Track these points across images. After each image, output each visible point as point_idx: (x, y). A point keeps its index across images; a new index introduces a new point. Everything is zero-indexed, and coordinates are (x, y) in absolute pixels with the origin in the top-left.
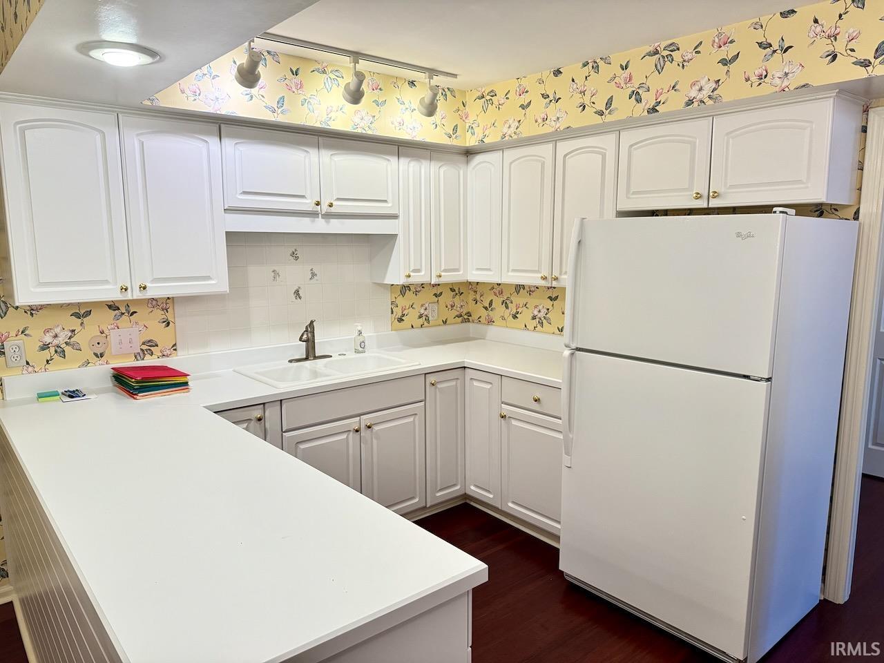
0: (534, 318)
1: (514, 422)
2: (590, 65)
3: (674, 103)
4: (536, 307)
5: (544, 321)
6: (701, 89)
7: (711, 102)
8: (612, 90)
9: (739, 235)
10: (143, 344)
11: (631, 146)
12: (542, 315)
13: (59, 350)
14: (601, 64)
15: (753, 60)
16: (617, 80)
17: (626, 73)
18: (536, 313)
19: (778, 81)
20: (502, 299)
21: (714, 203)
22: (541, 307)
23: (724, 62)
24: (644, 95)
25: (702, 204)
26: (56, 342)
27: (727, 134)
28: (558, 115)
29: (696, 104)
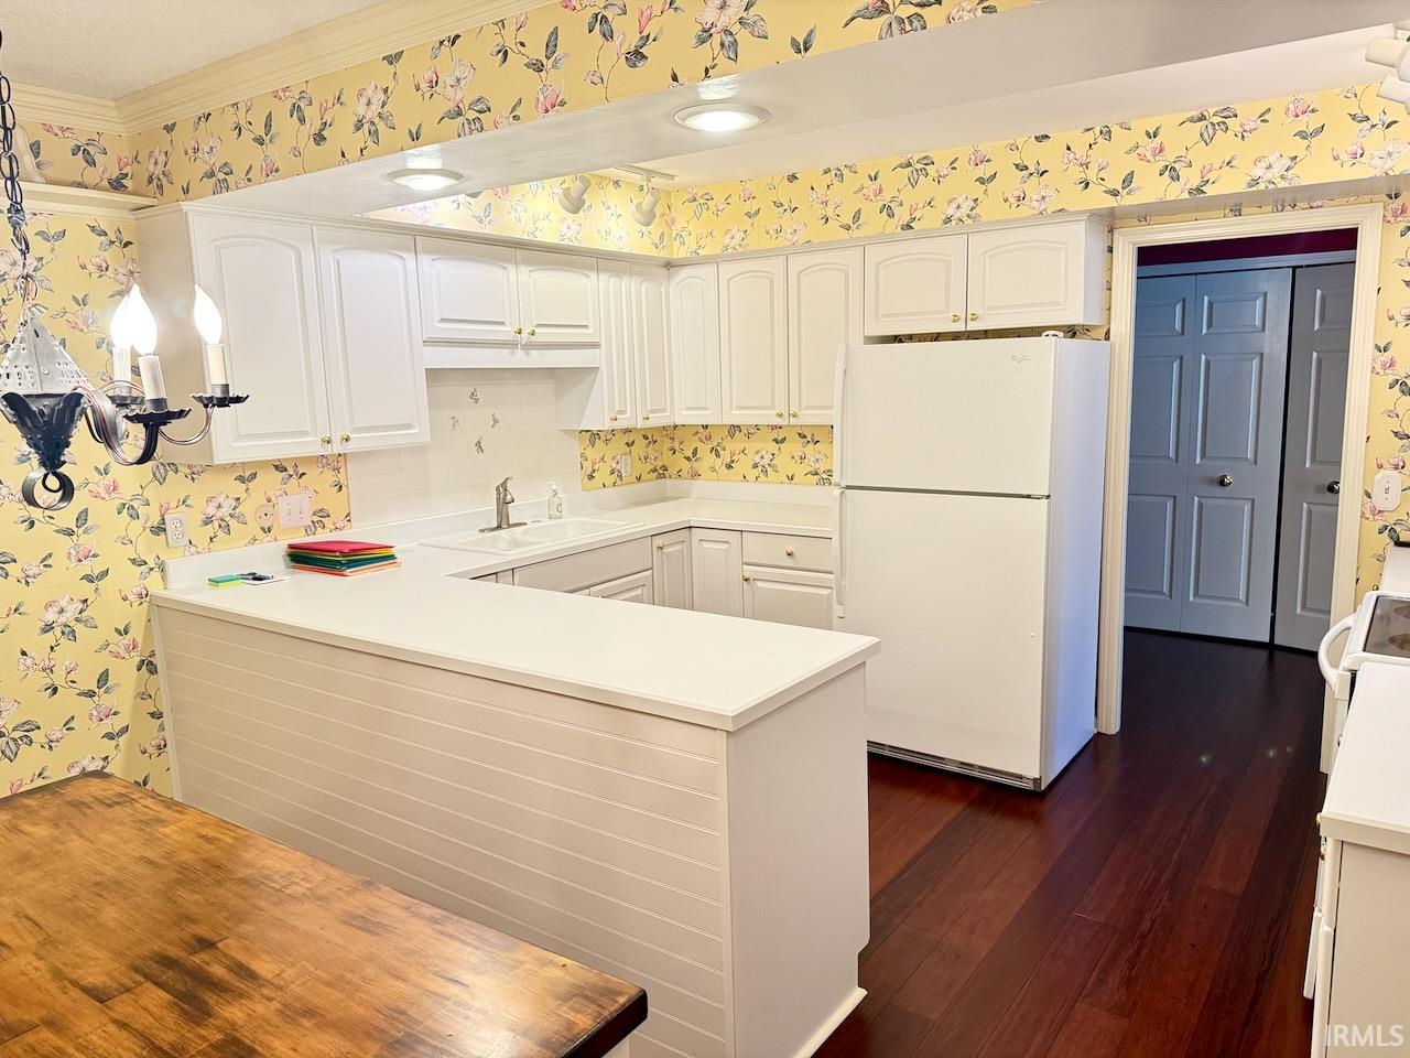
0: (755, 466)
1: (760, 584)
2: (833, 172)
3: (930, 220)
4: (757, 452)
5: (769, 469)
6: (958, 207)
7: (970, 221)
8: (859, 203)
9: (1014, 358)
10: (314, 514)
11: (879, 264)
12: (766, 461)
13: (223, 524)
14: (846, 172)
15: (1010, 182)
16: (865, 191)
17: (875, 185)
18: (757, 459)
19: (1035, 204)
20: (711, 446)
21: (973, 326)
22: (764, 452)
23: (981, 181)
24: (897, 210)
25: (960, 327)
26: (220, 514)
27: (983, 254)
28: (795, 227)
29: (954, 223)
